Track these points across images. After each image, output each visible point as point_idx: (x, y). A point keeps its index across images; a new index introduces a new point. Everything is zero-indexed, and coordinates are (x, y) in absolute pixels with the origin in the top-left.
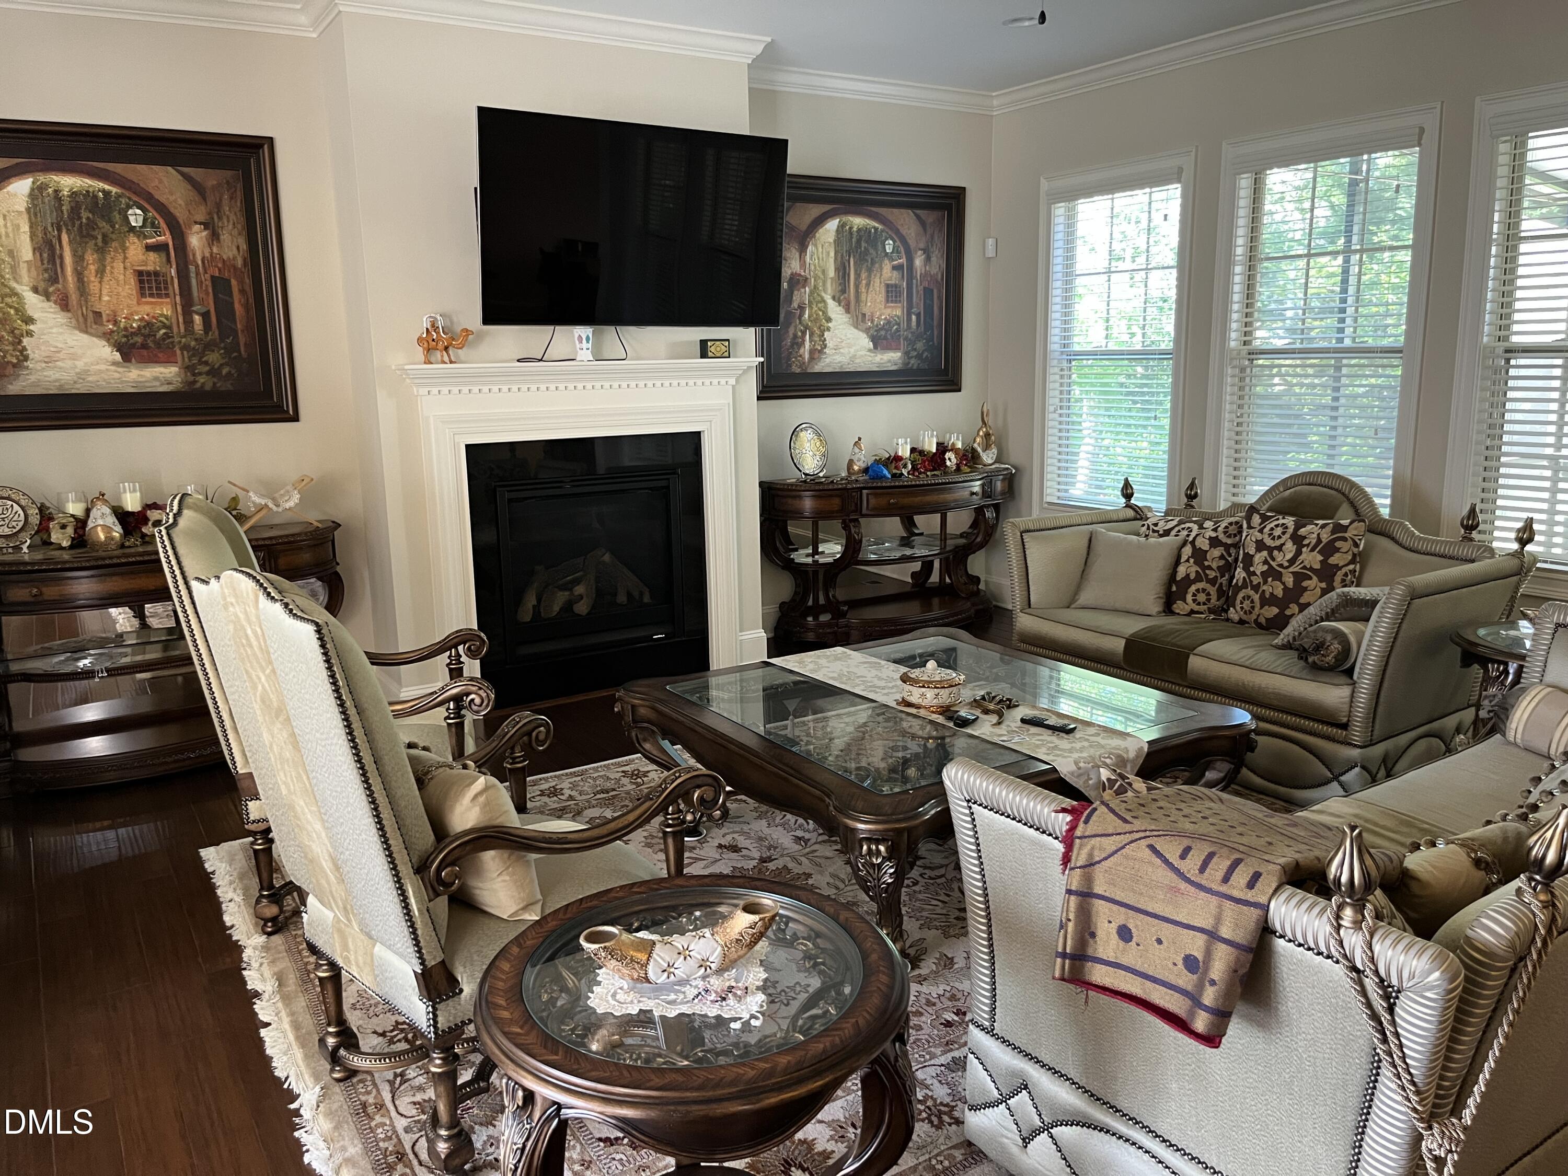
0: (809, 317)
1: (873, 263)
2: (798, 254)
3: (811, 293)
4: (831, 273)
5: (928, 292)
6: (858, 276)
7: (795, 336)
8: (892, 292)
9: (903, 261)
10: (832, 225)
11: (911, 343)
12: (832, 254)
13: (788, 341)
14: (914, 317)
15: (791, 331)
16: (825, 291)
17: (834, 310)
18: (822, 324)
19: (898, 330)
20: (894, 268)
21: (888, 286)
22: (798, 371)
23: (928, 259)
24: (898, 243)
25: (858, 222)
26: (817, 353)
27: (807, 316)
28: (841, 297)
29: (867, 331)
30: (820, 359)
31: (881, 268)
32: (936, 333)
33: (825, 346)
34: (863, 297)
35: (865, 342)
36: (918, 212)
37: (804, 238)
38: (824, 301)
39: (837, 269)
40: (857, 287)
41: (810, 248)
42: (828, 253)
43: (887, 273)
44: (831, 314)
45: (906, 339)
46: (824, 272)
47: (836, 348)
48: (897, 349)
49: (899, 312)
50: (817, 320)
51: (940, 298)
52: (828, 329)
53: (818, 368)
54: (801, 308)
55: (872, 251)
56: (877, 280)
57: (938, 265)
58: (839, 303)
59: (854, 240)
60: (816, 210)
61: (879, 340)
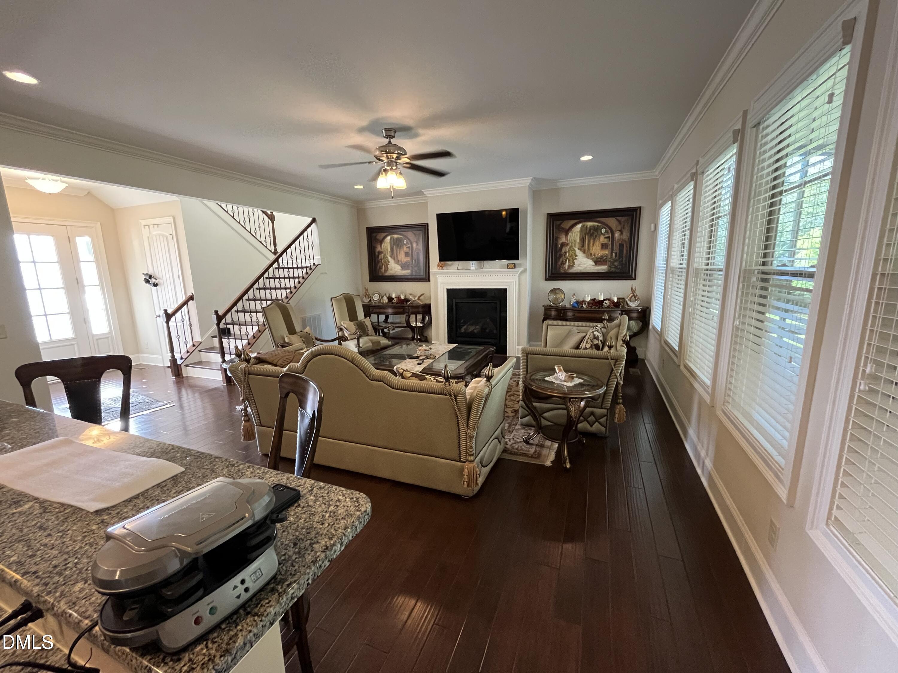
11: (612, 263)
14: (614, 254)
16: (575, 247)
32: (624, 259)
36: (619, 218)
39: (580, 240)
43: (602, 239)
55: (596, 233)
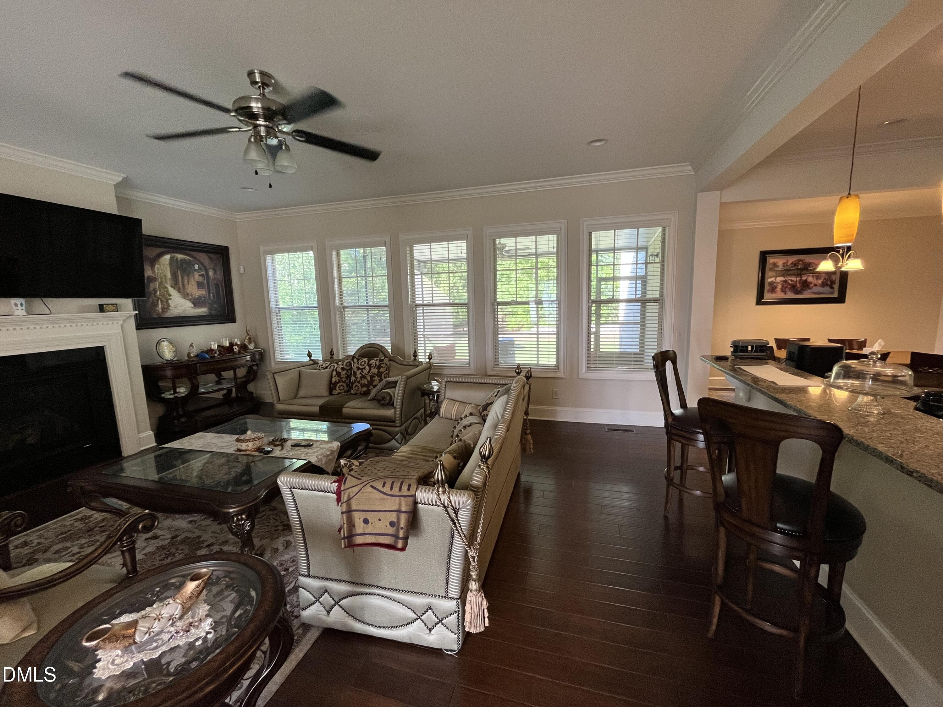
0: (160, 293)
1: (189, 273)
2: (150, 268)
3: (160, 284)
4: (169, 276)
5: (217, 286)
6: (182, 278)
7: (153, 302)
8: (200, 285)
9: (204, 273)
10: (168, 257)
12: (169, 268)
13: (149, 304)
15: (151, 300)
17: (171, 290)
18: (166, 298)
19: (205, 300)
20: (200, 275)
21: (198, 282)
22: (156, 316)
23: (215, 273)
24: (201, 266)
25: (180, 256)
26: (166, 308)
27: (158, 293)
28: (175, 285)
29: (190, 300)
30: (167, 311)
31: (193, 276)
33: (170, 306)
34: (186, 286)
35: (189, 304)
37: (153, 262)
38: (166, 288)
40: (183, 282)
41: (157, 266)
42: (166, 269)
44: (171, 293)
45: (209, 303)
46: (165, 276)
47: (175, 307)
48: (205, 307)
49: (204, 293)
50: (164, 295)
51: (222, 287)
52: (170, 299)
53: (168, 315)
54: (155, 291)
56: (193, 280)
57: (220, 275)
58: (174, 288)
59: (179, 264)
60: (158, 250)
61: (196, 303)
